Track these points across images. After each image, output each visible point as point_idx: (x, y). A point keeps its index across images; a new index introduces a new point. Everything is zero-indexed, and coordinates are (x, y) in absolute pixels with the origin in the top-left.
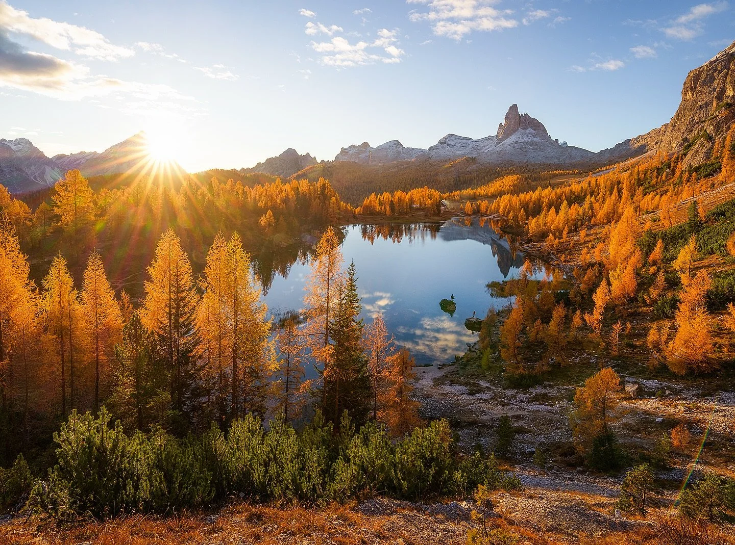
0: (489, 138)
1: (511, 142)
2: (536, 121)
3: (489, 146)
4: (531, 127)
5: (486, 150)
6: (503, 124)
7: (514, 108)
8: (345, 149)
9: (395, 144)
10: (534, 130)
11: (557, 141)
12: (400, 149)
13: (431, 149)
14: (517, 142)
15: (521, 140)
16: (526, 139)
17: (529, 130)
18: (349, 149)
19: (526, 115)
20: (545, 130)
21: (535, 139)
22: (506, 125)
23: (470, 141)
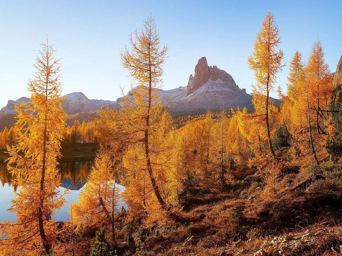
0: (180, 89)
1: (202, 92)
2: (224, 73)
3: (180, 96)
4: (221, 78)
5: (177, 100)
6: (193, 76)
7: (203, 61)
8: (13, 102)
9: (77, 96)
10: (223, 81)
11: (244, 90)
12: (84, 101)
13: (118, 100)
14: (207, 92)
15: (211, 90)
16: (215, 89)
17: (219, 81)
18: (19, 102)
19: (215, 67)
20: (233, 81)
21: (224, 89)
22: (196, 76)
23: (161, 92)
